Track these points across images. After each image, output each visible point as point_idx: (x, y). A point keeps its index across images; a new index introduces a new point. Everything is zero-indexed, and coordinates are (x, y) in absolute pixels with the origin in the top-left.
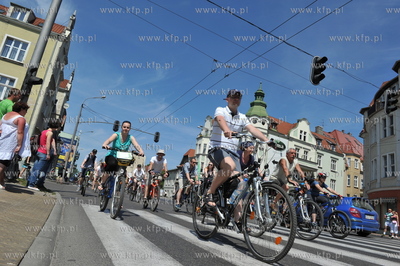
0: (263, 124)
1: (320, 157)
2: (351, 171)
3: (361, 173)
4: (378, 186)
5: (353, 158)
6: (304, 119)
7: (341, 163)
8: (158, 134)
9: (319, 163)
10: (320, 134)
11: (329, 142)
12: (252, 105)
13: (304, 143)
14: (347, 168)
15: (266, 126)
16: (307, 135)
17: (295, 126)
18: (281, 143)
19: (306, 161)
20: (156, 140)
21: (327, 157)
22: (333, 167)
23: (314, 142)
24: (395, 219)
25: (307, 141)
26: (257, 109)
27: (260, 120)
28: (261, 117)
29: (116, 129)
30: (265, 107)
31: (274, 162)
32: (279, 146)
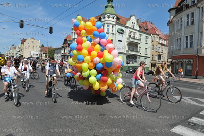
0: (113, 18)
1: (141, 36)
2: (155, 43)
3: (159, 44)
5: (155, 36)
6: (134, 15)
7: (150, 39)
8: (51, 28)
9: (140, 40)
10: (140, 23)
11: (145, 29)
12: (106, 7)
13: (133, 29)
14: (153, 41)
15: (115, 20)
16: (135, 25)
17: (129, 19)
18: (122, 30)
19: (134, 39)
20: (51, 32)
21: (144, 36)
22: (147, 41)
23: (138, 29)
25: (135, 28)
26: (109, 10)
27: (112, 16)
28: (112, 15)
29: (22, 26)
30: (113, 7)
31: (119, 41)
32: (121, 31)
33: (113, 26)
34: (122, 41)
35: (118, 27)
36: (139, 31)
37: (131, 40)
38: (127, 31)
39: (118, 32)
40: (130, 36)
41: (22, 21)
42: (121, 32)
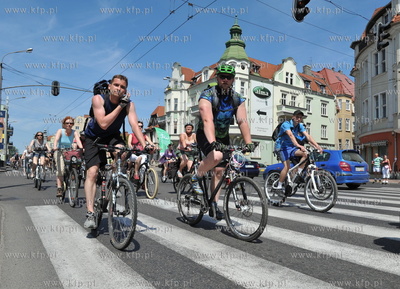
0: (243, 68)
1: (309, 101)
2: (343, 114)
3: (353, 115)
4: (369, 129)
5: (344, 99)
6: (290, 59)
7: (331, 105)
9: (308, 108)
10: (308, 73)
11: (318, 84)
12: (228, 45)
13: (291, 87)
14: (338, 111)
15: (246, 71)
16: (294, 78)
17: (279, 67)
18: (265, 90)
19: (293, 107)
21: (317, 101)
22: (324, 111)
23: (302, 85)
24: (386, 164)
25: (294, 84)
26: (234, 50)
27: (239, 63)
28: (239, 60)
29: (56, 91)
30: (244, 46)
31: (259, 113)
32: (263, 93)
33: (243, 84)
34: (265, 114)
35: (255, 84)
36: (304, 91)
37: (284, 109)
38: (276, 93)
39: (257, 95)
40: (283, 102)
41: (56, 83)
42: (264, 95)
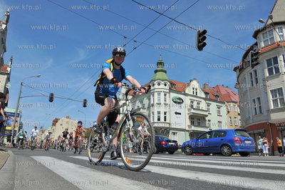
0: (165, 85)
1: (208, 106)
2: (232, 114)
3: (239, 114)
4: (251, 121)
5: (232, 104)
6: (195, 79)
7: (224, 110)
8: (85, 100)
9: (208, 110)
10: (207, 90)
11: (214, 95)
12: (156, 72)
13: (196, 96)
14: (228, 112)
15: (167, 87)
16: (198, 91)
17: (189, 85)
18: (180, 99)
19: (199, 110)
20: (85, 106)
21: (214, 105)
22: (219, 112)
23: (203, 96)
24: (266, 143)
25: (198, 95)
26: (160, 75)
27: (163, 82)
28: (163, 80)
29: (51, 100)
30: (166, 72)
31: (176, 113)
32: (178, 101)
33: (165, 95)
34: (180, 114)
35: (174, 95)
36: (205, 99)
37: (193, 111)
38: (187, 100)
40: (192, 106)
41: (52, 94)
